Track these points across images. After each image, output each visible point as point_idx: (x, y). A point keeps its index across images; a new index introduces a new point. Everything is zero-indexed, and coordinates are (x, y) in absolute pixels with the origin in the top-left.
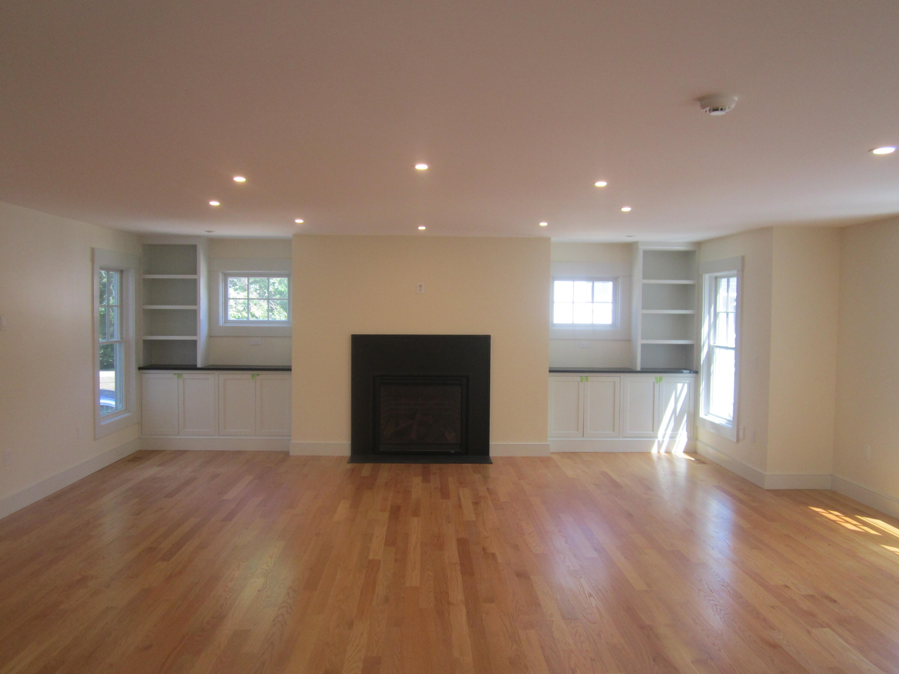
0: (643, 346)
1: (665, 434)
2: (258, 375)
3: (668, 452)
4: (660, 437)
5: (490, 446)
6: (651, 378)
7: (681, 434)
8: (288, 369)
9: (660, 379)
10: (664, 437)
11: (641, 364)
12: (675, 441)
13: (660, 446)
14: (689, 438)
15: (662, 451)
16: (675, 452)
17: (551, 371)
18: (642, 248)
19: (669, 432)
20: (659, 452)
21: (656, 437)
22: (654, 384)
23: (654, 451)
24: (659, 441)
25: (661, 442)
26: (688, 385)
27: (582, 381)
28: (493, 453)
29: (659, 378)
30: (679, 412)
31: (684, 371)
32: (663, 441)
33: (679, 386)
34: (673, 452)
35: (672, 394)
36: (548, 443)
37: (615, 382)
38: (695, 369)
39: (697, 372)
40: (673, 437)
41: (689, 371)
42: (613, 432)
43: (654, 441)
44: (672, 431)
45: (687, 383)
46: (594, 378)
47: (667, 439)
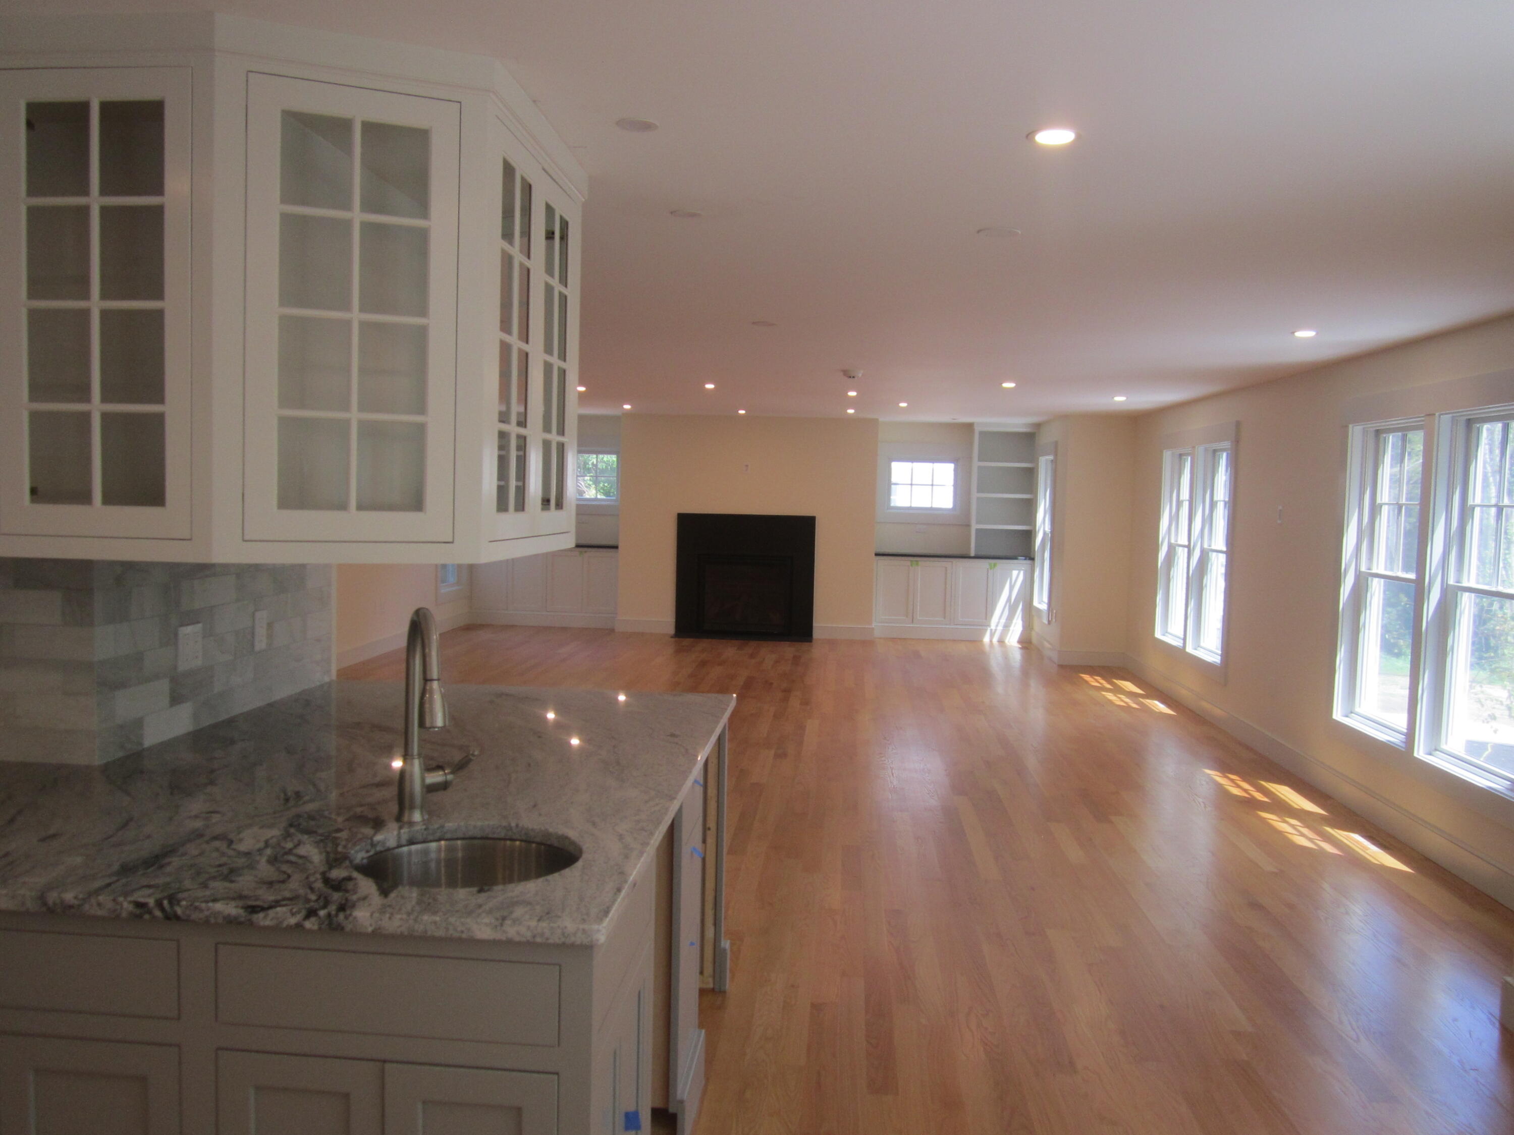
0: (977, 530)
1: (998, 623)
2: (586, 552)
3: (1001, 642)
4: (993, 626)
5: (814, 627)
6: (984, 564)
7: (1016, 623)
8: (616, 547)
9: (995, 565)
10: (997, 626)
11: (975, 550)
12: (1009, 630)
13: (992, 635)
14: (1024, 627)
15: (995, 640)
16: (1009, 642)
17: (877, 555)
18: (977, 429)
19: (1003, 621)
20: (991, 641)
21: (989, 626)
22: (988, 571)
23: (986, 639)
24: (991, 630)
25: (993, 631)
26: (1024, 573)
27: (912, 565)
28: (817, 634)
29: (993, 564)
30: (1015, 600)
31: (1020, 558)
32: (996, 630)
33: (1015, 573)
34: (1006, 641)
35: (1006, 583)
36: (873, 627)
37: (946, 568)
38: (1032, 557)
39: (1033, 559)
40: (1007, 626)
41: (1024, 558)
42: (943, 619)
43: (986, 630)
44: (1007, 620)
45: (1023, 570)
46: (923, 562)
47: (1000, 628)
